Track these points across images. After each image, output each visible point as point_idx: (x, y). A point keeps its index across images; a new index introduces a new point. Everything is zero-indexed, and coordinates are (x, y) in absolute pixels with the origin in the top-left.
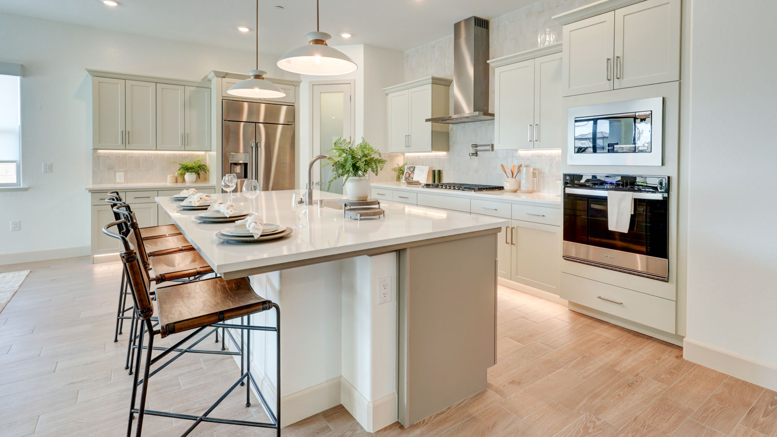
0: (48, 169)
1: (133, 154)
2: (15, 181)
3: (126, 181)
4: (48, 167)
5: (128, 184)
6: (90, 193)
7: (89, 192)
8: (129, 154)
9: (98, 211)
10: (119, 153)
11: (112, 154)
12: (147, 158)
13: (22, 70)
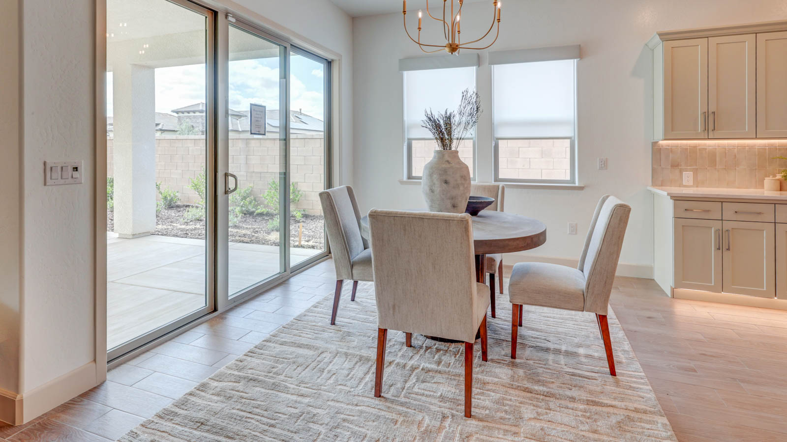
0: (603, 166)
1: (705, 145)
2: (568, 178)
3: (697, 183)
4: (603, 162)
5: (699, 189)
6: (672, 202)
7: (671, 199)
8: (699, 145)
9: (683, 226)
10: (687, 145)
11: (677, 146)
12: (726, 152)
13: (578, 52)
